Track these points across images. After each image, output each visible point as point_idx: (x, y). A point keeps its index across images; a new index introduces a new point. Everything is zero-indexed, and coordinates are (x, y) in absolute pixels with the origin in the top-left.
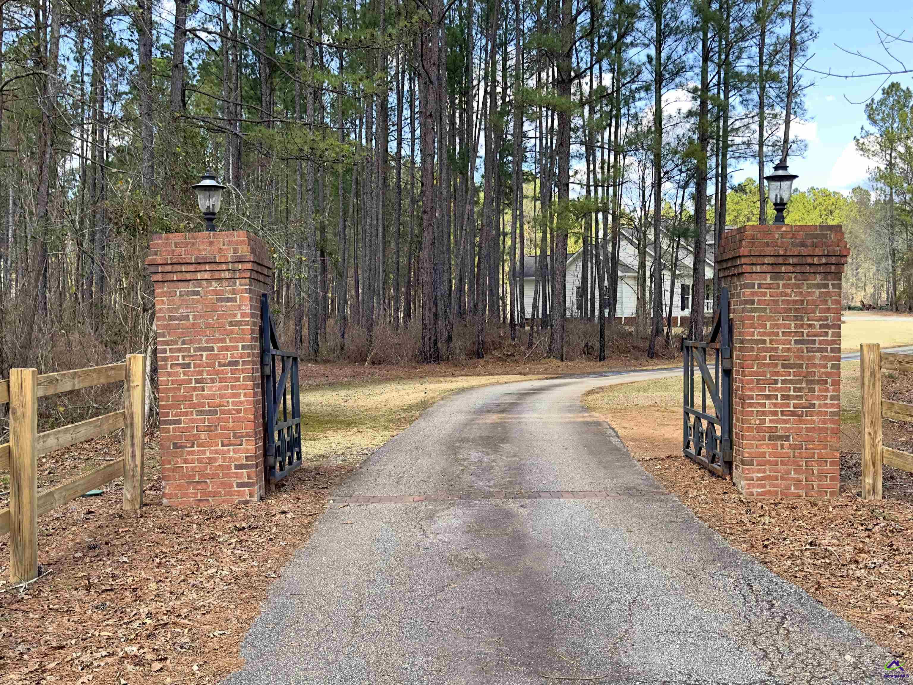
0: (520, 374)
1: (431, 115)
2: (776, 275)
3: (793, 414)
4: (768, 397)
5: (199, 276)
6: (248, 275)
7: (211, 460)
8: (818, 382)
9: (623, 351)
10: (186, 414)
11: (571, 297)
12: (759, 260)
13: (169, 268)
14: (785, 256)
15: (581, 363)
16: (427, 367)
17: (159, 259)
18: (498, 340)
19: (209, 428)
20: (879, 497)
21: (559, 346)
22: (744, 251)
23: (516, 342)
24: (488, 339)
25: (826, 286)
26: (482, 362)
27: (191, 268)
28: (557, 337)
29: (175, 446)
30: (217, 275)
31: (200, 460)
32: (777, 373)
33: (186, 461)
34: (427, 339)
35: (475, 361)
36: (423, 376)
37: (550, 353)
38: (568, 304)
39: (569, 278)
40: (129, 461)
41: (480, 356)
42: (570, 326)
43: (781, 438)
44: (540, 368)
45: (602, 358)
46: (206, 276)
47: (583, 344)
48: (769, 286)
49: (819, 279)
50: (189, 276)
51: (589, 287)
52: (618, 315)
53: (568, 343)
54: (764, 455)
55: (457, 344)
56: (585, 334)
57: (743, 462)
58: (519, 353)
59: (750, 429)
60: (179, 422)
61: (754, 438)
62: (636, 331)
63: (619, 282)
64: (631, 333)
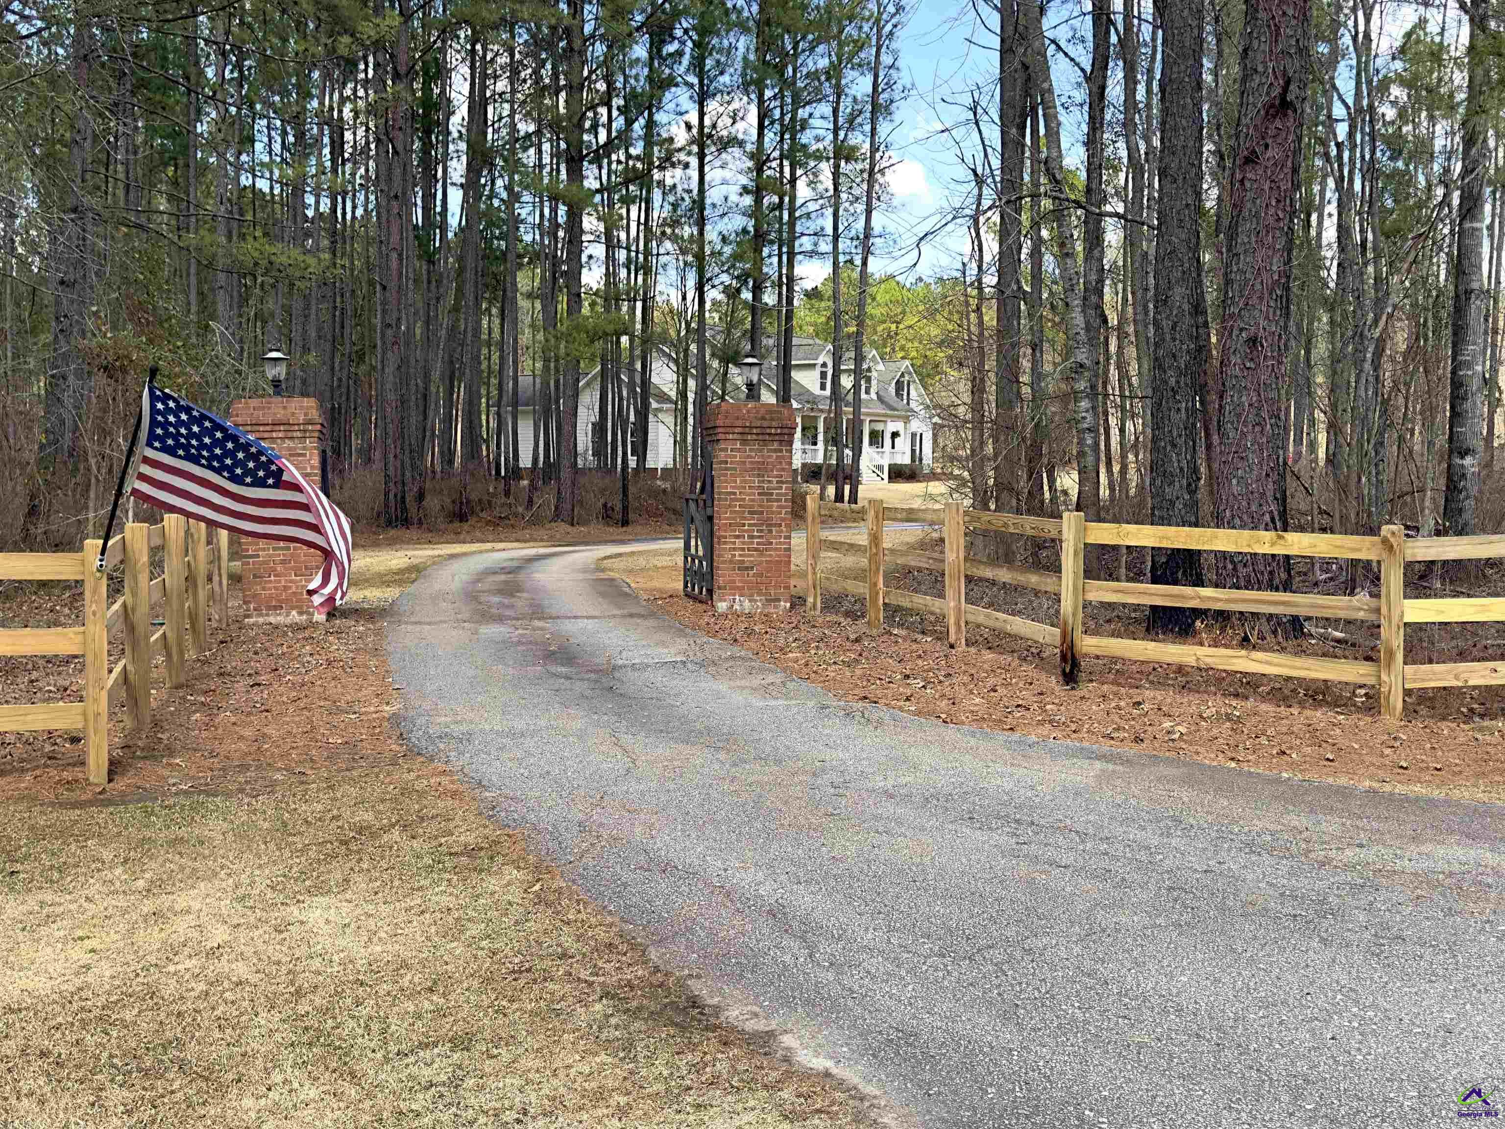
0: (517, 541)
1: (396, 197)
2: (744, 442)
3: (756, 550)
4: (738, 537)
5: (274, 435)
6: (316, 434)
7: (286, 588)
8: (775, 525)
9: (653, 514)
10: (264, 550)
11: (584, 439)
12: (730, 430)
13: (249, 428)
14: (751, 427)
15: (595, 528)
16: (392, 532)
17: (239, 420)
18: (485, 498)
19: (283, 562)
20: (818, 612)
21: (569, 507)
22: (719, 422)
23: (511, 500)
24: (474, 496)
25: (781, 451)
26: (466, 526)
27: (268, 428)
28: (566, 494)
29: (255, 576)
30: (290, 434)
31: (276, 588)
32: (745, 518)
33: (264, 589)
34: (391, 496)
35: (457, 524)
36: (392, 543)
37: (557, 516)
38: (580, 448)
39: (582, 411)
40: (217, 588)
41: (462, 518)
42: (582, 480)
43: (747, 568)
44: (542, 533)
45: (625, 523)
46: (281, 435)
47: (600, 504)
48: (739, 450)
49: (776, 445)
50: (266, 435)
51: (610, 424)
52: (650, 464)
53: (581, 502)
54: (734, 582)
55: (432, 503)
56: (603, 491)
57: (719, 588)
58: (516, 515)
59: (724, 562)
60: (258, 556)
61: (727, 569)
62: (673, 487)
63: (651, 418)
64: (664, 491)
